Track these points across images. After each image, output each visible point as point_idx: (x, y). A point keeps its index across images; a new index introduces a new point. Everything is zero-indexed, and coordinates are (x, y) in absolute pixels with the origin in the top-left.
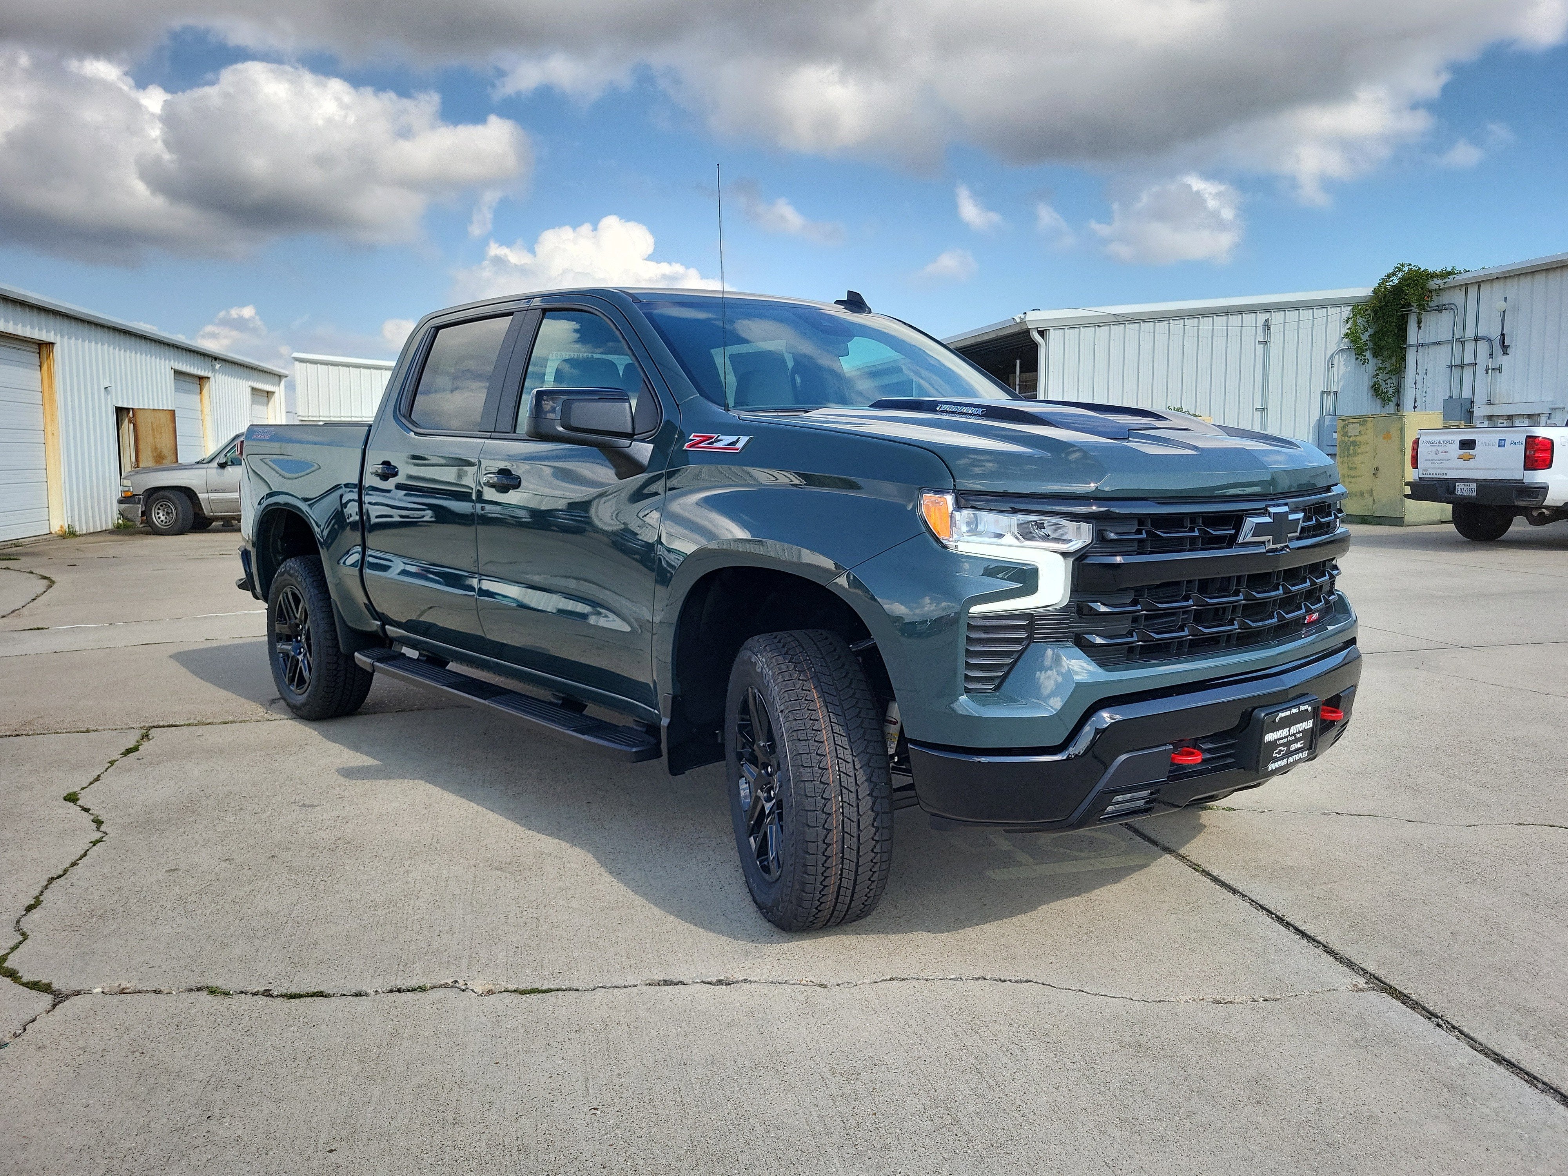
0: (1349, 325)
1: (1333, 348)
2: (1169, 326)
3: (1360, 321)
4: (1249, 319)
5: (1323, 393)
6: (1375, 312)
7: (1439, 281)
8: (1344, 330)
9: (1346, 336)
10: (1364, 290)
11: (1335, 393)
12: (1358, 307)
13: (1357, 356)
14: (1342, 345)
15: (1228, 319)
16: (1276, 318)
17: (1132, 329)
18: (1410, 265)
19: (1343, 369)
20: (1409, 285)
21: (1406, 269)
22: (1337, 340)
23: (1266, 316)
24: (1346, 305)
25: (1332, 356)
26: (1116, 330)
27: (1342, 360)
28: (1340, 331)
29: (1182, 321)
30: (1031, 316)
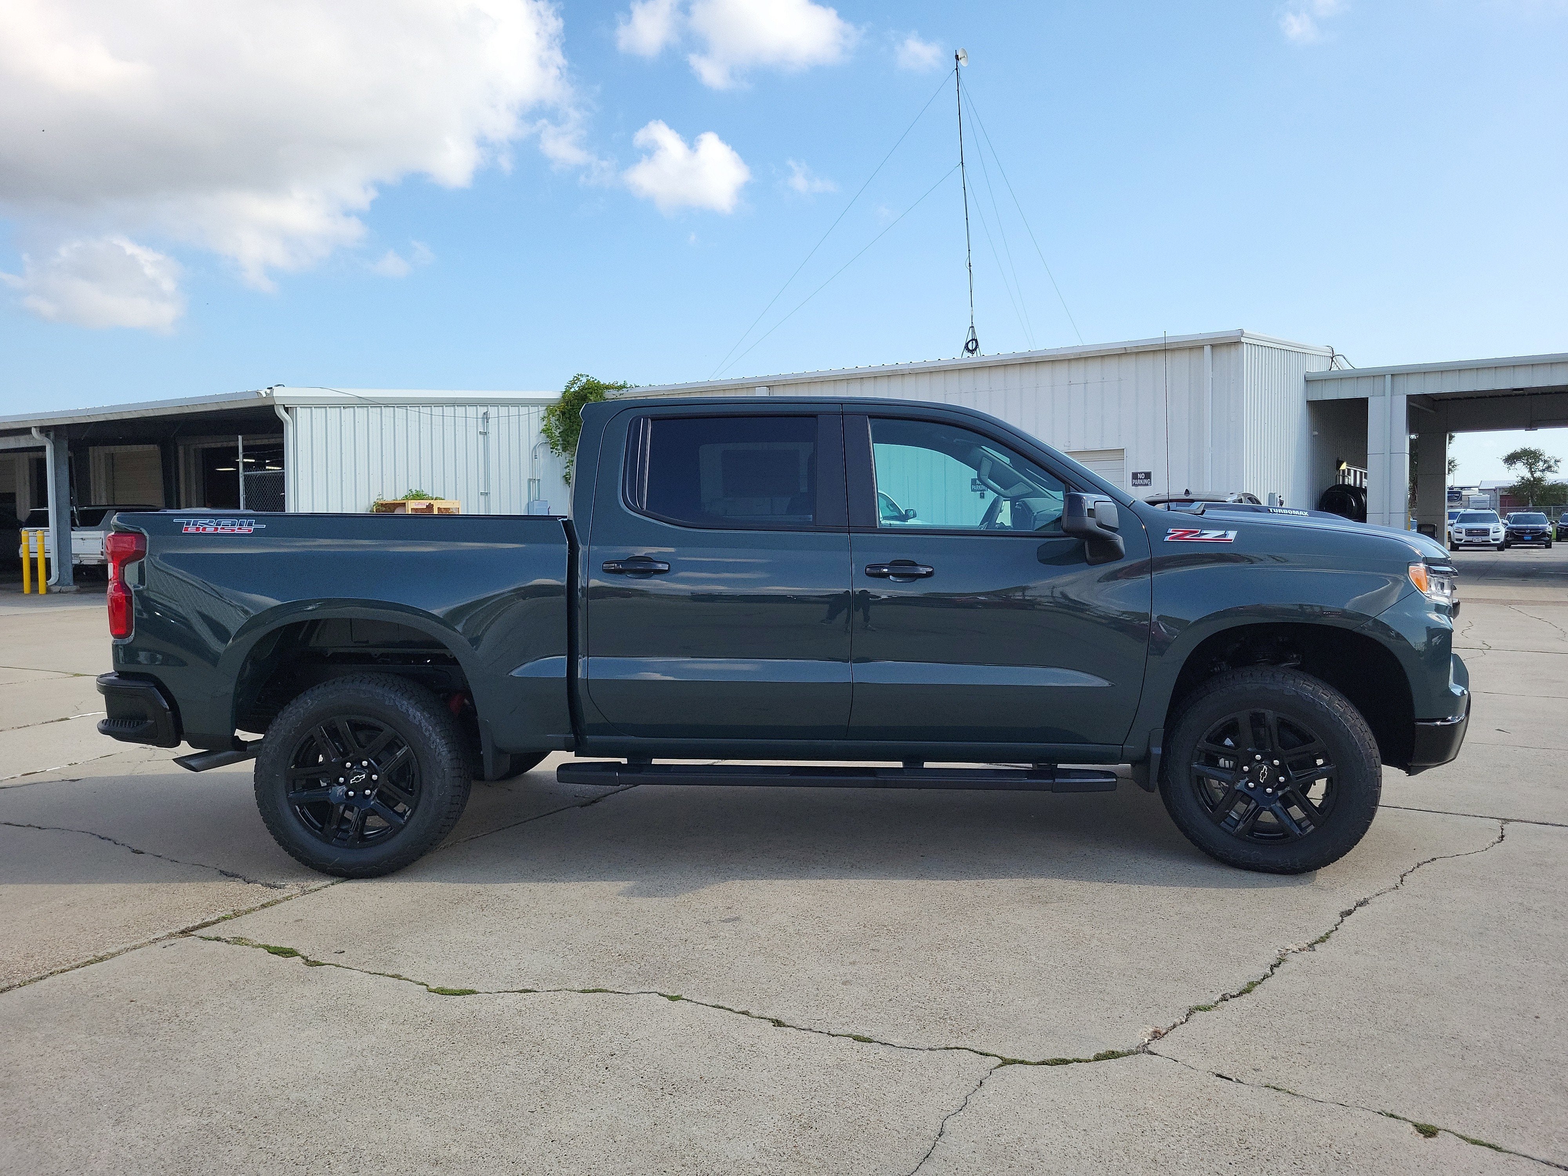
0: (545, 423)
1: (534, 442)
2: (407, 412)
3: (553, 419)
4: (471, 410)
5: (530, 480)
6: (564, 413)
7: (615, 392)
8: (542, 427)
9: (543, 431)
10: (554, 392)
11: (539, 480)
12: (550, 408)
13: (552, 450)
14: (541, 439)
15: (455, 410)
16: (493, 411)
17: (374, 412)
18: (588, 376)
19: (542, 460)
20: (591, 393)
21: (584, 380)
22: (537, 434)
23: (484, 409)
24: (542, 405)
25: (535, 447)
26: (361, 412)
27: (542, 449)
28: (539, 427)
29: (417, 409)
30: (278, 392)
